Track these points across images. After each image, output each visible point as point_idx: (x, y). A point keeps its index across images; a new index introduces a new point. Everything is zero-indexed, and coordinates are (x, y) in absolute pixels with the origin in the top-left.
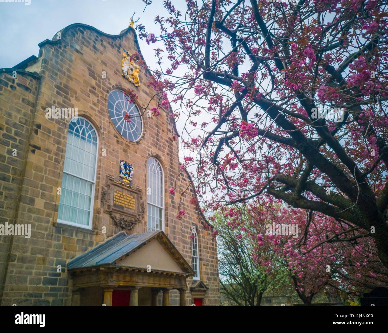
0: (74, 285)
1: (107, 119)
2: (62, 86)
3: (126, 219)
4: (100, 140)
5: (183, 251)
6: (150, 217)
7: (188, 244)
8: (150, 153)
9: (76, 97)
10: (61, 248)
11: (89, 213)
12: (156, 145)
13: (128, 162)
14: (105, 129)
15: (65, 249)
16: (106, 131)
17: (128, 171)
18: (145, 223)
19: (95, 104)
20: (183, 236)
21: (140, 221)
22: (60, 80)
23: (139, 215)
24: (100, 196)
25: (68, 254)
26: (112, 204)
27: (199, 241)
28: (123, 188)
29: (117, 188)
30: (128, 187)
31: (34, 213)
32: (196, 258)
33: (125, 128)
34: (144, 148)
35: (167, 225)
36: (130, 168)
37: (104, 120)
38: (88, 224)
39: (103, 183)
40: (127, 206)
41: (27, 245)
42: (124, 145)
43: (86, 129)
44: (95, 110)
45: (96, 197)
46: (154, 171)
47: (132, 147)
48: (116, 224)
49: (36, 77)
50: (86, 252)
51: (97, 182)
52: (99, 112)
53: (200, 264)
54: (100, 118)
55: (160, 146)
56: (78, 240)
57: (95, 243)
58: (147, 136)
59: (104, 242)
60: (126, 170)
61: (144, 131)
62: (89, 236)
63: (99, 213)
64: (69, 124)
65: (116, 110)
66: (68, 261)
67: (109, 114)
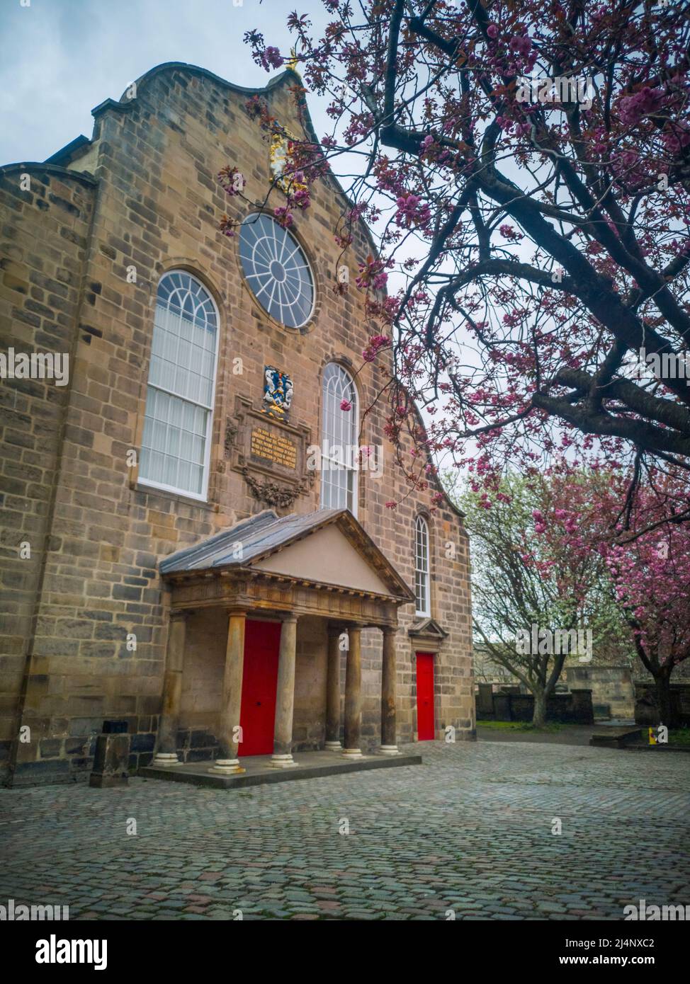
0: (173, 603)
1: (237, 276)
2: (142, 203)
3: (276, 485)
4: (222, 322)
5: (396, 558)
6: (327, 487)
7: (407, 545)
8: (329, 354)
9: (171, 228)
10: (147, 533)
11: (201, 469)
12: (343, 336)
13: (281, 370)
14: (233, 299)
15: (155, 535)
16: (235, 303)
17: (281, 390)
18: (317, 496)
19: (211, 245)
20: (397, 528)
21: (305, 492)
22: (137, 191)
23: (304, 480)
24: (223, 438)
25: (161, 545)
26: (247, 454)
27: (432, 540)
28: (270, 424)
29: (258, 422)
30: (281, 422)
31: (93, 461)
32: (424, 575)
33: (276, 297)
34: (318, 342)
35: (362, 504)
36: (285, 382)
37: (230, 279)
38: (200, 492)
39: (229, 410)
40: (280, 461)
41: (81, 522)
42: (274, 334)
43: (195, 298)
44: (213, 258)
45: (216, 439)
46: (339, 391)
47: (290, 339)
48: (256, 494)
49: (90, 184)
50: (197, 544)
51: (216, 407)
52: (220, 261)
53: (432, 587)
54: (223, 274)
55: (352, 339)
56: (180, 519)
57: (213, 529)
58: (323, 316)
59: (231, 528)
60: (277, 387)
61: (317, 305)
62: (202, 513)
63: (220, 470)
64: (158, 285)
65: (257, 258)
66: (162, 558)
67: (241, 267)
